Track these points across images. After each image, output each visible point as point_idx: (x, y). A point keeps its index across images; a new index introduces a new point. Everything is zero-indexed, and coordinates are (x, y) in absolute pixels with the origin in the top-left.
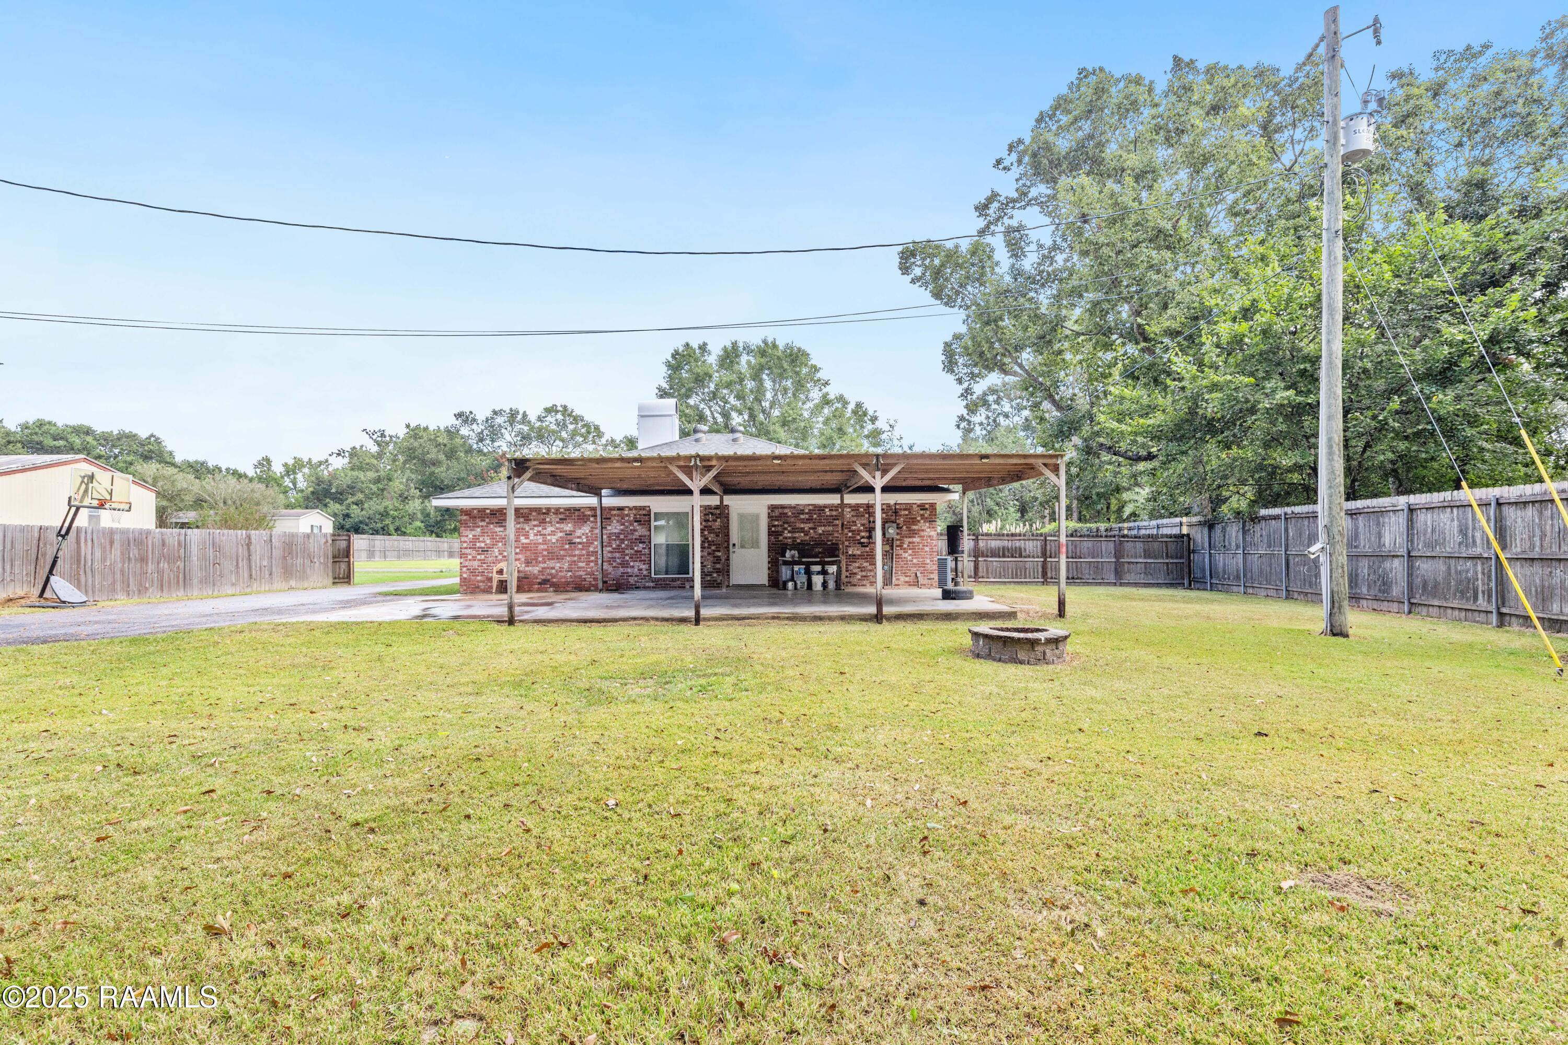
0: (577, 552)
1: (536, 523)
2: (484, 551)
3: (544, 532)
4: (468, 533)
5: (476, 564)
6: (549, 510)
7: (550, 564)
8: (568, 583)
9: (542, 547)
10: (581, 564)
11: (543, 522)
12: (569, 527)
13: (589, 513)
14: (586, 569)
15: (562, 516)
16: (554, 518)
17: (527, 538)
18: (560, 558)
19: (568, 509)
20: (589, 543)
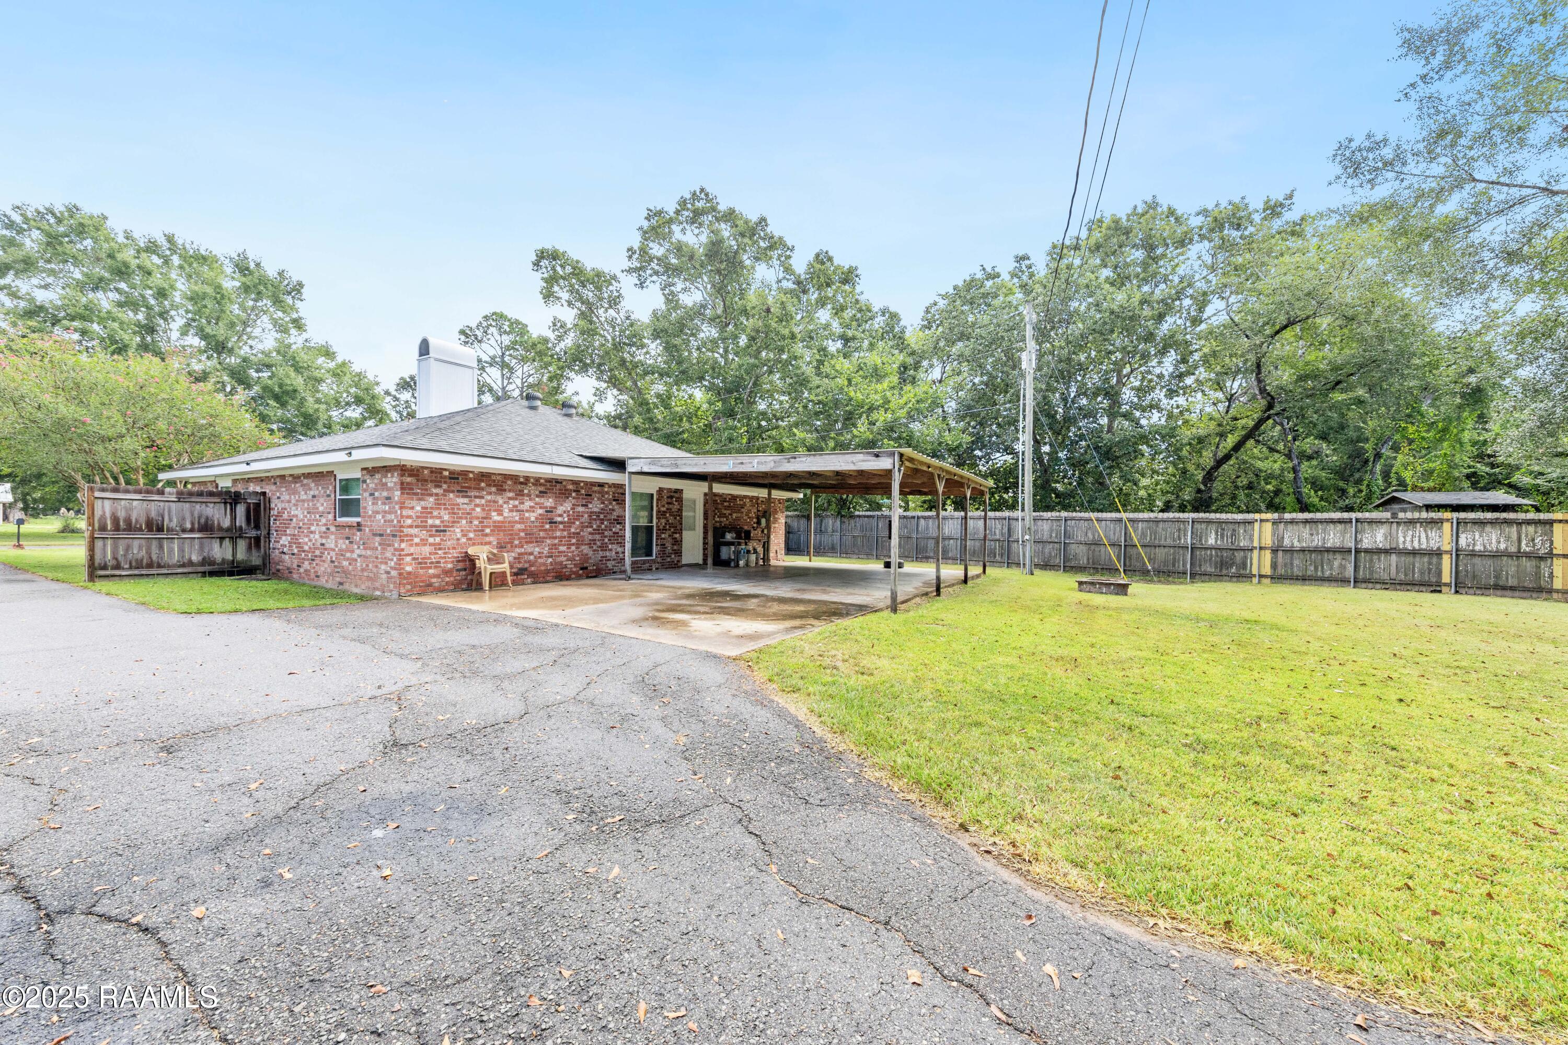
0: (558, 534)
1: (511, 495)
2: (440, 531)
3: (521, 507)
4: (414, 503)
5: (427, 550)
6: (527, 479)
7: (528, 548)
8: (548, 572)
9: (518, 526)
10: (562, 548)
11: (520, 494)
12: (549, 502)
13: (571, 487)
14: (568, 554)
15: (542, 489)
16: (534, 491)
17: (500, 514)
18: (539, 541)
19: (549, 481)
20: (571, 523)
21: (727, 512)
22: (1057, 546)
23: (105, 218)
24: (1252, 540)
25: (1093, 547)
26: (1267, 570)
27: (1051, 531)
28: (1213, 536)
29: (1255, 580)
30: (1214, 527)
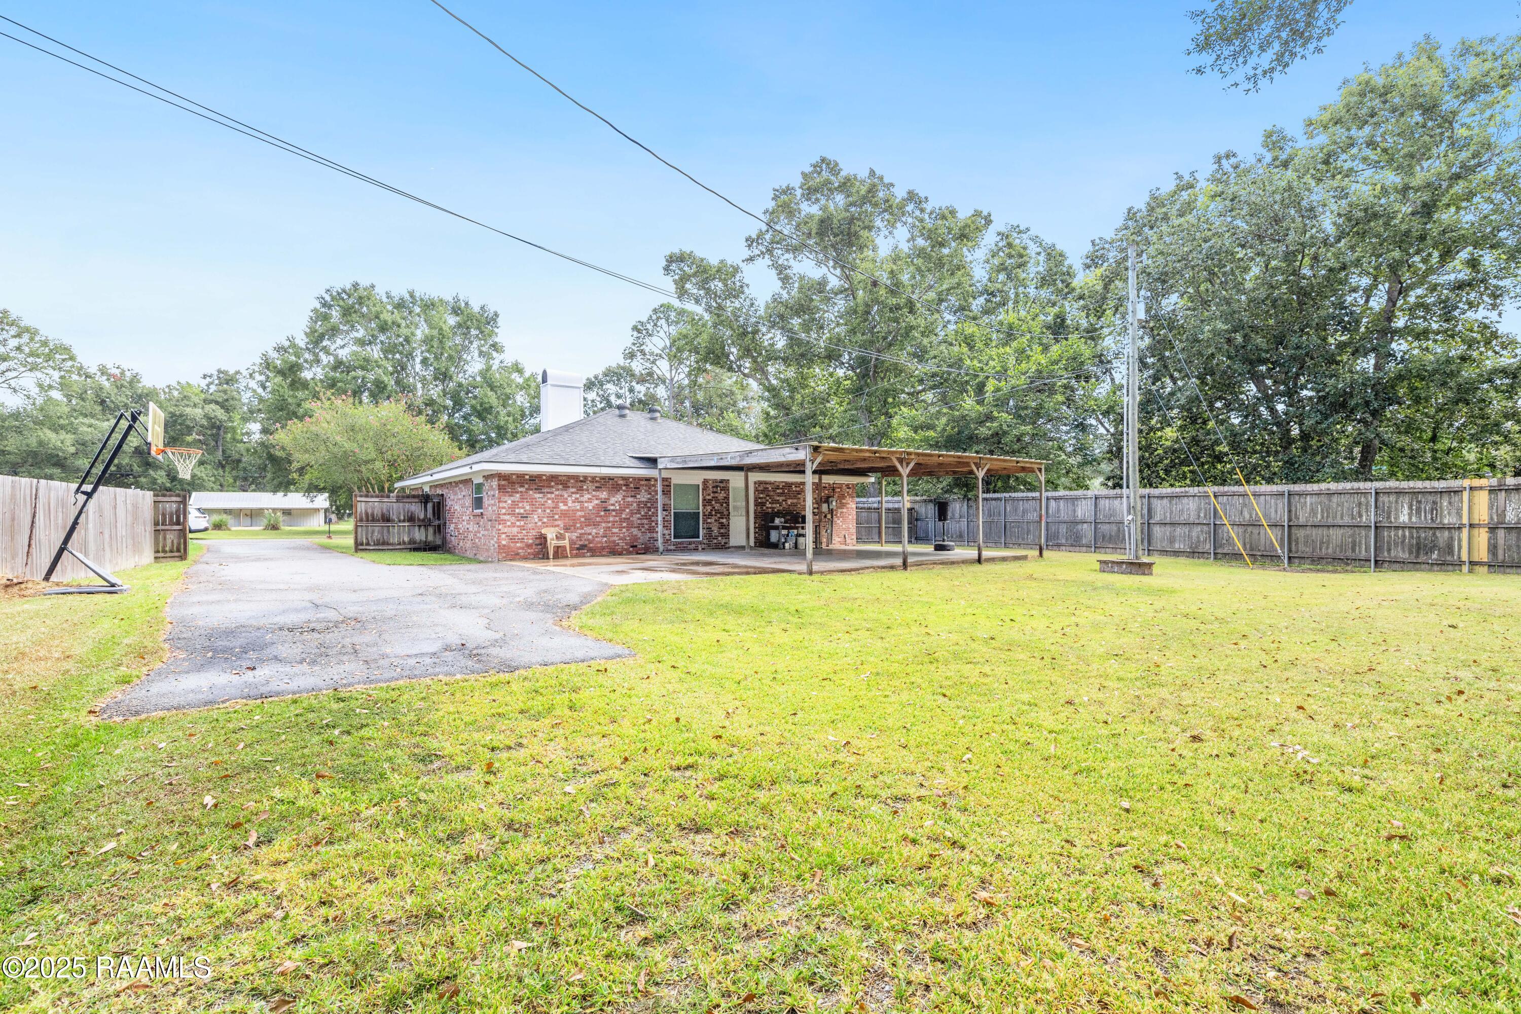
0: (611, 519)
1: (574, 490)
2: (524, 517)
3: (581, 499)
4: (506, 498)
5: (515, 530)
6: (586, 478)
7: (588, 530)
8: (603, 548)
9: (579, 513)
10: (615, 530)
11: (580, 489)
12: (604, 495)
13: (621, 482)
14: (620, 535)
15: (598, 485)
16: (592, 486)
17: (566, 505)
18: (596, 525)
19: (603, 478)
20: (622, 510)
21: (781, 499)
22: (1205, 528)
23: (373, 286)
24: (1459, 515)
25: (1250, 529)
26: (1482, 554)
27: (1199, 510)
28: (1406, 510)
29: (1465, 568)
30: (1407, 499)
